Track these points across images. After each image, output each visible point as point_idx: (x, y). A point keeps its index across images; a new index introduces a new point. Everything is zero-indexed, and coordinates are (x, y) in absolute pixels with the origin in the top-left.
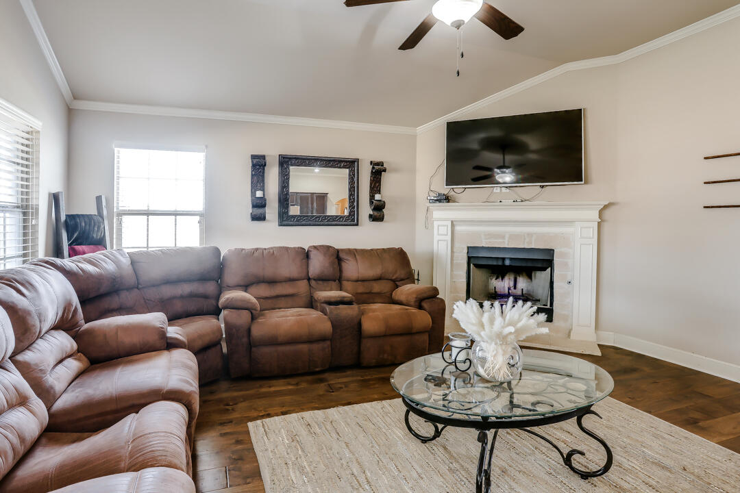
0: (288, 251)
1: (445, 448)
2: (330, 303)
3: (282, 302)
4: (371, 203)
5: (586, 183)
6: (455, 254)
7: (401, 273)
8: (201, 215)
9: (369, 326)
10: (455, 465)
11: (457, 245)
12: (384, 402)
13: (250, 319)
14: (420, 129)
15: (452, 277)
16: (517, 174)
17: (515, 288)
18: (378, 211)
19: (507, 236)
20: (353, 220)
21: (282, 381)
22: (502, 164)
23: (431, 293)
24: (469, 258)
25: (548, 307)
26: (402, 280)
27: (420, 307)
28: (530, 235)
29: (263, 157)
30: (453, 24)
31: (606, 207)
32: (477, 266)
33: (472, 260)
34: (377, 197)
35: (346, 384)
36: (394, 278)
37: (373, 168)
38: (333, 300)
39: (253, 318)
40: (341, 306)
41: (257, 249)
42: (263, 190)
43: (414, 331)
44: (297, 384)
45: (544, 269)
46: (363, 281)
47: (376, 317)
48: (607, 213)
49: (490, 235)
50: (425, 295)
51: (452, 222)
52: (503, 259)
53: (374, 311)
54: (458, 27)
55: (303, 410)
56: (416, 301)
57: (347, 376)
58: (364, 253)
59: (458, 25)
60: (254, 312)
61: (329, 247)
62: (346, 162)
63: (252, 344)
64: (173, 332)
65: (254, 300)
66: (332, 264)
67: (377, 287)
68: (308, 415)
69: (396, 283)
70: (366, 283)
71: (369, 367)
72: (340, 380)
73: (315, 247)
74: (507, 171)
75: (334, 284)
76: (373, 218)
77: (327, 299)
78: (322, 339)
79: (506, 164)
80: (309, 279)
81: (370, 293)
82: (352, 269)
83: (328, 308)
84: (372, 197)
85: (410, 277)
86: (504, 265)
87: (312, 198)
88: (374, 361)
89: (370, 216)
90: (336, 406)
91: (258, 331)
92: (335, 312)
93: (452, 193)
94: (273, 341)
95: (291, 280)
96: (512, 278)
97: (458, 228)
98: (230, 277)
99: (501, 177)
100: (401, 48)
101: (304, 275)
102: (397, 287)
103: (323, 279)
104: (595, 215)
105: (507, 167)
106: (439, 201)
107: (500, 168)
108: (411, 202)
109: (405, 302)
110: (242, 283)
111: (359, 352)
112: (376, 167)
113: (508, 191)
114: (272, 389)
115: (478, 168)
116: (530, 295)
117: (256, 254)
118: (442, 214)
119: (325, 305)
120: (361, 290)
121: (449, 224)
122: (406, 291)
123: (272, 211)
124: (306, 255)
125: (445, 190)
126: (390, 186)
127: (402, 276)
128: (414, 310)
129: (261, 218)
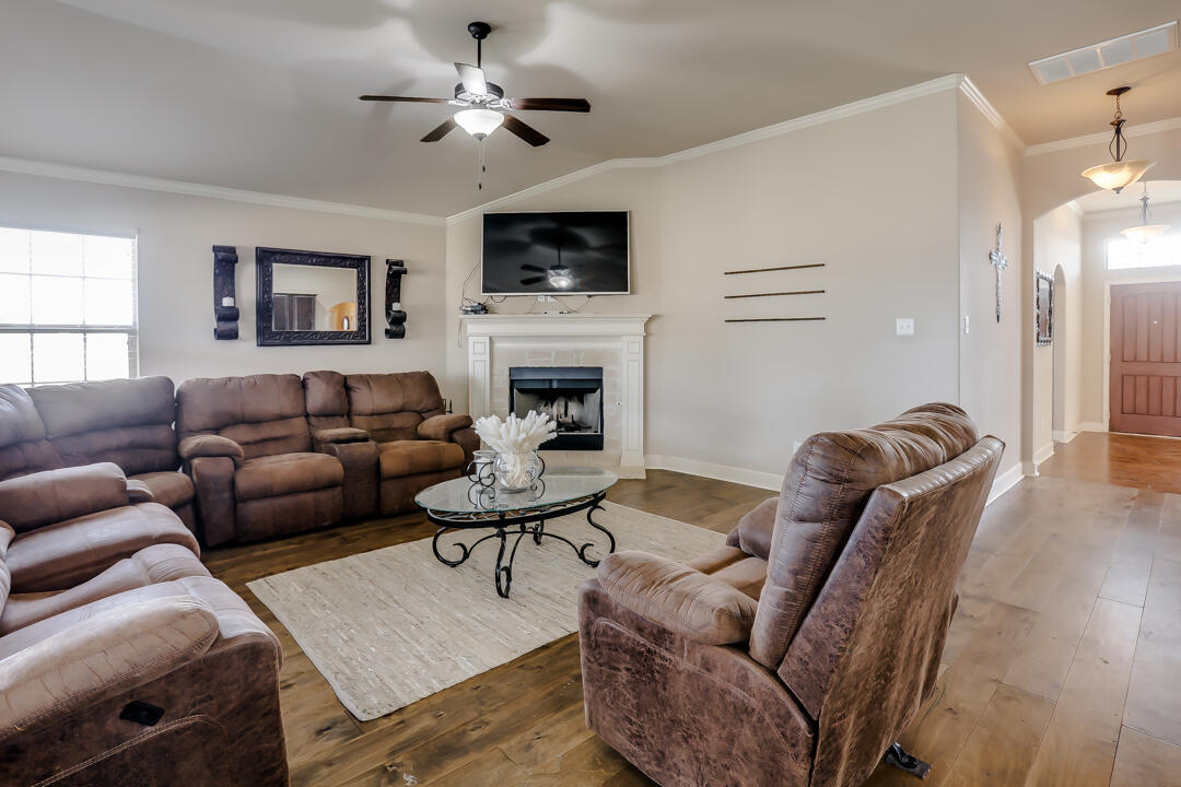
0: (276, 380)
1: (474, 568)
2: (339, 441)
3: (271, 447)
4: (388, 314)
5: (631, 293)
6: (495, 378)
7: (427, 402)
8: (129, 331)
9: (389, 464)
10: (483, 578)
11: (496, 366)
12: (411, 544)
13: (232, 468)
14: (451, 220)
15: (491, 403)
16: (575, 277)
17: (566, 416)
18: (397, 326)
19: (553, 354)
20: (364, 337)
21: (279, 543)
22: (557, 264)
23: (463, 423)
24: (512, 382)
25: (599, 433)
26: (430, 411)
27: (451, 440)
28: (578, 352)
29: (232, 250)
30: (475, 135)
31: (651, 319)
32: (522, 391)
33: (516, 384)
34: (396, 306)
35: (364, 535)
36: (419, 409)
37: (390, 269)
38: (342, 438)
39: (237, 467)
40: (353, 444)
41: (230, 379)
42: (233, 296)
43: (444, 466)
44: (301, 543)
45: (594, 391)
46: (381, 414)
47: (396, 455)
48: (654, 326)
49: (535, 353)
50: (456, 426)
51: (490, 338)
52: (551, 381)
53: (395, 447)
54: (481, 139)
55: (315, 563)
56: (445, 434)
57: (366, 527)
58: (378, 378)
59: (481, 137)
60: (237, 458)
61: (332, 373)
62: (354, 259)
63: (237, 498)
64: (134, 484)
65: (235, 444)
66: (338, 394)
67: (398, 421)
68: (322, 566)
69: (421, 416)
70: (384, 418)
71: (392, 515)
72: (356, 532)
73: (314, 374)
74: (562, 272)
75: (342, 420)
76: (390, 334)
77: (335, 438)
78: (332, 484)
79: (563, 263)
80: (307, 415)
81: (389, 429)
82: (364, 400)
83: (337, 447)
84: (388, 307)
85: (440, 407)
86: (551, 389)
87: (291, 302)
88: (397, 507)
89: (387, 331)
90: (357, 553)
91: (244, 482)
92: (346, 451)
93: (491, 302)
94: (266, 494)
95: (282, 418)
96: (563, 403)
97: (498, 345)
98: (192, 418)
99: (555, 281)
100: (423, 140)
101: (300, 410)
102: (423, 419)
103: (327, 415)
104: (640, 328)
105: (563, 268)
106: (475, 312)
107: (553, 268)
108: (439, 313)
109: (433, 436)
110: (210, 425)
111: (378, 498)
112: (395, 268)
113: (553, 300)
114: (269, 551)
115: (527, 267)
116: (582, 422)
117: (230, 385)
118: (478, 328)
119: (333, 445)
120: (377, 426)
121: (488, 338)
122: (434, 423)
123: (247, 325)
124: (302, 385)
125: (483, 298)
126: (413, 293)
127: (430, 406)
128: (443, 444)
129: (232, 335)
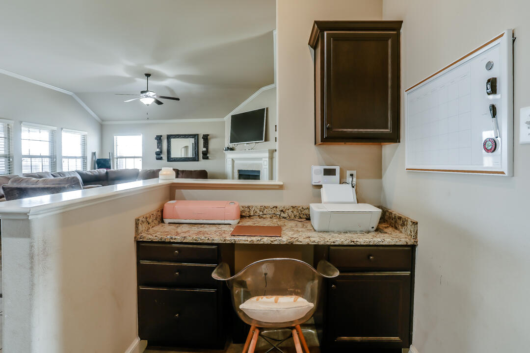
6: (234, 173)
8: (142, 158)
11: (234, 169)
14: (225, 119)
18: (206, 156)
20: (196, 159)
29: (161, 136)
33: (240, 174)
34: (204, 149)
51: (233, 159)
62: (193, 135)
89: (203, 157)
93: (233, 146)
97: (236, 162)
112: (206, 137)
118: (230, 155)
123: (164, 156)
129: (161, 159)
